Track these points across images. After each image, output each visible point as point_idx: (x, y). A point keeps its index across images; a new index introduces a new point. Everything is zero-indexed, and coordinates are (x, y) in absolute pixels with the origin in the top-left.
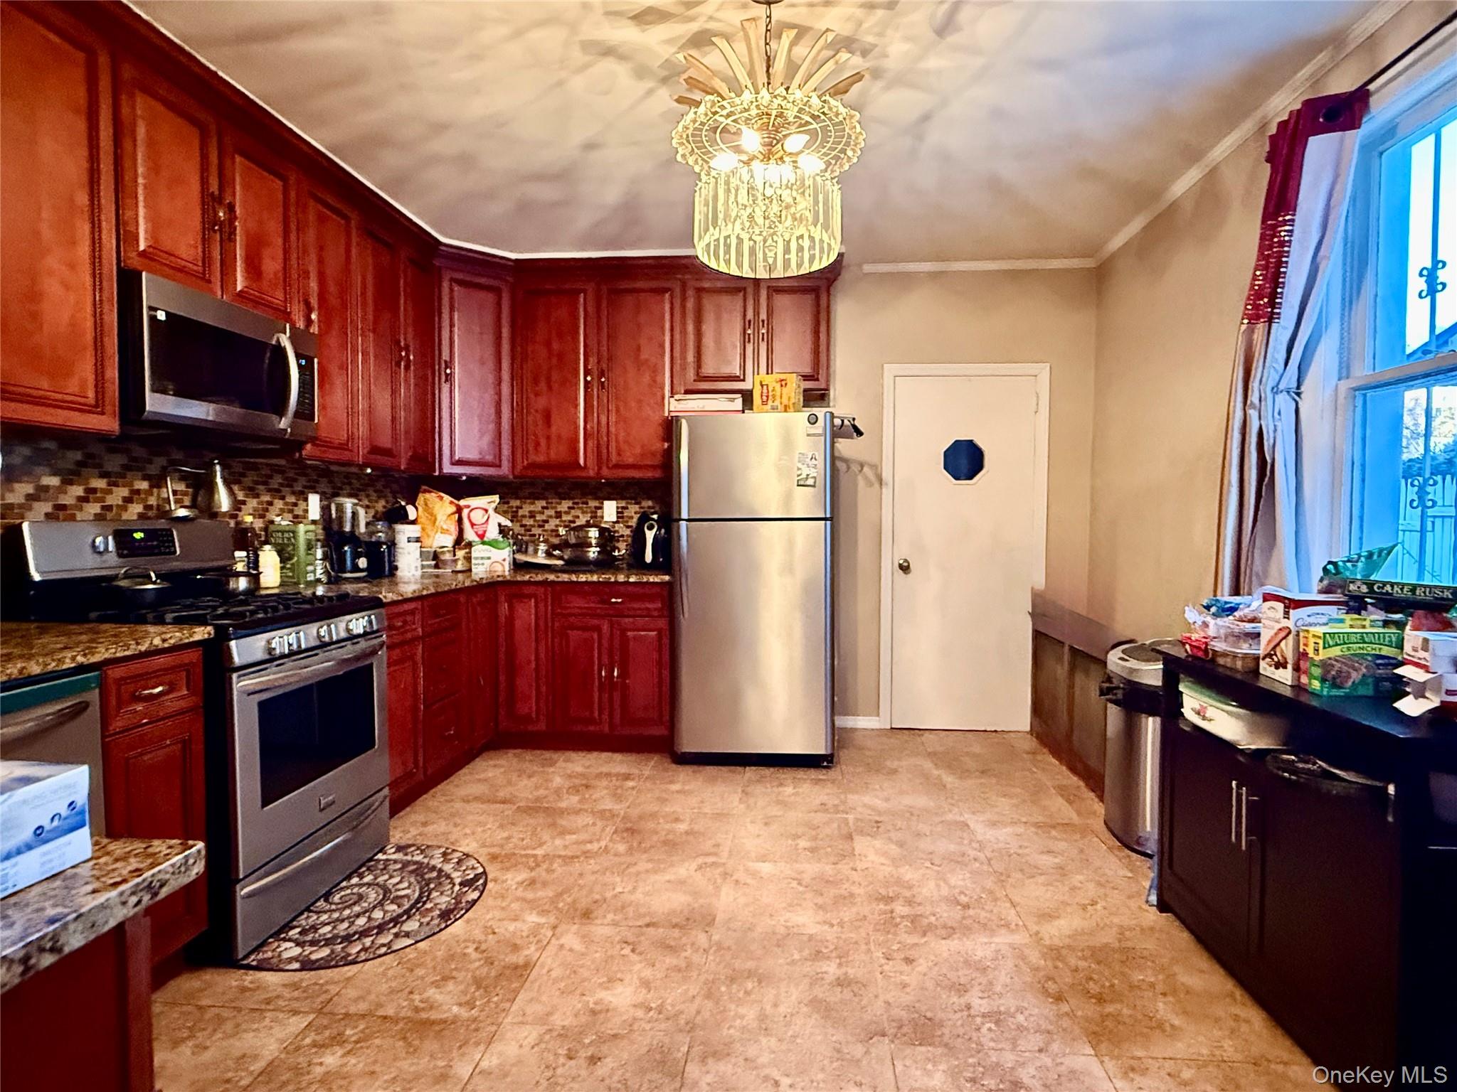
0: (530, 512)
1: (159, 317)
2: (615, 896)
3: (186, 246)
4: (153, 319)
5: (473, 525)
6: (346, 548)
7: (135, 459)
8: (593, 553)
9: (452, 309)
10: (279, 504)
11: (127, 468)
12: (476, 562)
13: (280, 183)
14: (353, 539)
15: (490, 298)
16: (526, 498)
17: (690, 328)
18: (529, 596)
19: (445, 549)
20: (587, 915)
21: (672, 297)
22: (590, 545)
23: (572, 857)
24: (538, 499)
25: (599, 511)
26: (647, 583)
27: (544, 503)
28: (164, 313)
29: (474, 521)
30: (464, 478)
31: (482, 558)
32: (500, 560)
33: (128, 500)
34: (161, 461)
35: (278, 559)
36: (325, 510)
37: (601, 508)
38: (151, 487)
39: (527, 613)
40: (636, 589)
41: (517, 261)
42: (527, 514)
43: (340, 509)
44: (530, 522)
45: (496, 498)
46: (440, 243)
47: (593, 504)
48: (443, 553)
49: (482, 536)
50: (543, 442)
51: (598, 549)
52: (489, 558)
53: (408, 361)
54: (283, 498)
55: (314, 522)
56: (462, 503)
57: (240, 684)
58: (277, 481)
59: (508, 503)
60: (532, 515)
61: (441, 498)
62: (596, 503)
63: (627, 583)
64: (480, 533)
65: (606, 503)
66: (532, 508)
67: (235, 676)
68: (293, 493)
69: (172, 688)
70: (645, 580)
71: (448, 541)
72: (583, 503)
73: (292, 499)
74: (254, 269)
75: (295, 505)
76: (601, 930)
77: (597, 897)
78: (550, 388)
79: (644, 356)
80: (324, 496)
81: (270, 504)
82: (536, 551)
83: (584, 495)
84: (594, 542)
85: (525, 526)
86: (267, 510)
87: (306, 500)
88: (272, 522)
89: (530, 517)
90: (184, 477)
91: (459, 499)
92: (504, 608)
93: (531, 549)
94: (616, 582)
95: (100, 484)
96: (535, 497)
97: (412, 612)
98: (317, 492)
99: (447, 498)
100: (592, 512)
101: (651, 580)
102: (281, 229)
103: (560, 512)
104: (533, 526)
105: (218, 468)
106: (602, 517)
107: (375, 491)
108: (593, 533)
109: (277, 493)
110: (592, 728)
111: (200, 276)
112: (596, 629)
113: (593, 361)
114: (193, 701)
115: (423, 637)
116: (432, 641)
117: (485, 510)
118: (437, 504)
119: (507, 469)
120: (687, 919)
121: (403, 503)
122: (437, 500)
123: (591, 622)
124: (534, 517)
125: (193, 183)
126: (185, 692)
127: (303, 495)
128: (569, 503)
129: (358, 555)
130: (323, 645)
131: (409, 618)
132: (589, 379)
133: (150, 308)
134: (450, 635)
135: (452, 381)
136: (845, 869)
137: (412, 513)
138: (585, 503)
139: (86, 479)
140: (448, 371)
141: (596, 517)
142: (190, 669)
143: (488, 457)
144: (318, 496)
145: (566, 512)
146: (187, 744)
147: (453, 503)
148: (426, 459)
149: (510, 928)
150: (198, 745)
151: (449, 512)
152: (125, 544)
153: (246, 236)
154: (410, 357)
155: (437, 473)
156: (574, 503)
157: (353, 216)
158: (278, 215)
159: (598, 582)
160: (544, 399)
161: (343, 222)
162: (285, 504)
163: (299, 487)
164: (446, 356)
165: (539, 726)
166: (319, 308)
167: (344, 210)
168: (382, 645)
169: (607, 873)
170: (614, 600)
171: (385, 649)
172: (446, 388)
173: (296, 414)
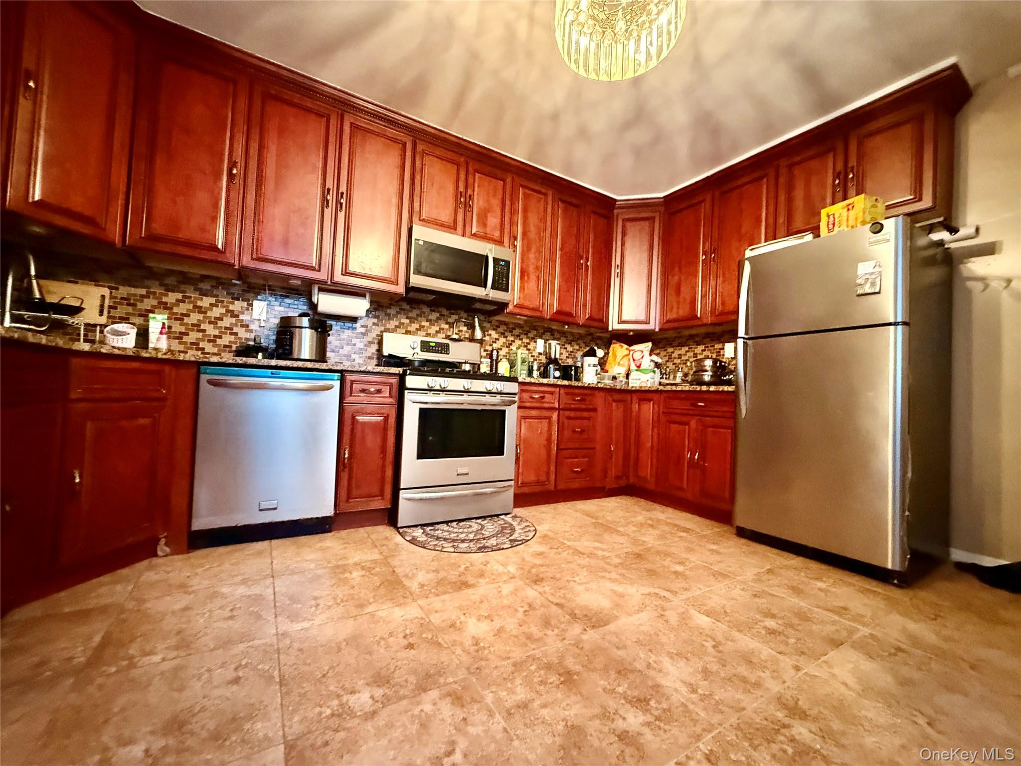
1: (420, 244)
2: (568, 581)
3: (446, 215)
4: (417, 244)
5: (634, 360)
6: (551, 366)
7: (444, 315)
8: (707, 377)
9: (624, 234)
10: (518, 342)
11: (438, 319)
12: (633, 381)
13: (502, 182)
14: (555, 361)
15: (646, 224)
16: (678, 346)
17: (782, 198)
18: (650, 400)
19: (621, 375)
20: (537, 580)
21: (767, 181)
22: (706, 371)
23: (581, 553)
24: (684, 346)
25: (722, 351)
26: (723, 391)
27: (686, 348)
28: (422, 242)
29: (635, 358)
30: (631, 333)
31: (636, 379)
32: (645, 380)
33: (437, 332)
34: (455, 317)
35: (509, 366)
36: (545, 347)
37: (723, 349)
38: (450, 327)
39: (648, 410)
40: (718, 397)
41: (664, 197)
42: (677, 356)
43: (550, 345)
44: (677, 361)
45: (650, 344)
46: (616, 200)
47: (717, 346)
48: (619, 377)
49: (639, 367)
50: (675, 306)
51: (711, 374)
52: (639, 379)
53: (587, 266)
54: (521, 339)
55: (540, 354)
56: (632, 348)
57: (408, 396)
58: (516, 332)
59: (666, 350)
60: (680, 356)
61: (622, 346)
62: (720, 346)
63: (708, 392)
64: (638, 365)
65: (727, 345)
66: (680, 352)
67: (406, 392)
68: (527, 338)
69: (379, 391)
70: (721, 390)
71: (622, 371)
72: (711, 346)
73: (526, 341)
74: (483, 222)
75: (529, 344)
76: (531, 593)
77: (558, 576)
78: (680, 270)
79: (743, 230)
80: (546, 340)
81: (514, 341)
82: (675, 377)
83: (712, 340)
84: (708, 368)
85: (675, 364)
86: (511, 344)
87: (536, 342)
88: (512, 350)
89: (679, 358)
90: (466, 325)
91: (630, 346)
92: (635, 407)
93: (672, 377)
94: (701, 391)
95: (427, 324)
96: (681, 345)
97: (552, 393)
98: (542, 339)
99: (625, 346)
100: (717, 352)
101: (726, 389)
102: (500, 204)
103: (696, 354)
104: (680, 364)
105: (476, 320)
106: (724, 355)
107: (584, 343)
108: (708, 363)
109: (518, 336)
110: (680, 494)
111: (451, 227)
112: (688, 424)
113: (708, 245)
114: (391, 400)
115: (559, 409)
116: (567, 413)
117: (642, 352)
118: (619, 350)
119: (654, 325)
120: (586, 616)
121: (596, 348)
122: (619, 348)
123: (684, 419)
124: (681, 358)
125: (451, 188)
126: (388, 395)
127: (533, 339)
128: (702, 347)
129: (555, 370)
130: (467, 391)
131: (547, 396)
132: (704, 257)
133: (416, 239)
134: (585, 414)
135: (621, 276)
136: (787, 662)
137: (600, 353)
138: (713, 346)
139: (421, 322)
140: (618, 271)
141: (720, 355)
142: (391, 385)
143: (642, 318)
144: (543, 341)
145: (700, 354)
146: (386, 418)
147: (627, 349)
148: (601, 321)
149: (495, 567)
150: (392, 421)
151: (624, 354)
152: (425, 347)
153: (479, 208)
154: (589, 264)
155: (610, 329)
156: (705, 347)
157: (550, 193)
158: (500, 197)
159: (689, 391)
160: (676, 278)
161: (543, 196)
162: (522, 343)
163: (531, 335)
164: (618, 262)
165: (651, 486)
166: (523, 239)
167: (543, 191)
168: (514, 402)
169: (585, 569)
170: (700, 404)
171: (516, 405)
172: (618, 280)
173: (493, 287)
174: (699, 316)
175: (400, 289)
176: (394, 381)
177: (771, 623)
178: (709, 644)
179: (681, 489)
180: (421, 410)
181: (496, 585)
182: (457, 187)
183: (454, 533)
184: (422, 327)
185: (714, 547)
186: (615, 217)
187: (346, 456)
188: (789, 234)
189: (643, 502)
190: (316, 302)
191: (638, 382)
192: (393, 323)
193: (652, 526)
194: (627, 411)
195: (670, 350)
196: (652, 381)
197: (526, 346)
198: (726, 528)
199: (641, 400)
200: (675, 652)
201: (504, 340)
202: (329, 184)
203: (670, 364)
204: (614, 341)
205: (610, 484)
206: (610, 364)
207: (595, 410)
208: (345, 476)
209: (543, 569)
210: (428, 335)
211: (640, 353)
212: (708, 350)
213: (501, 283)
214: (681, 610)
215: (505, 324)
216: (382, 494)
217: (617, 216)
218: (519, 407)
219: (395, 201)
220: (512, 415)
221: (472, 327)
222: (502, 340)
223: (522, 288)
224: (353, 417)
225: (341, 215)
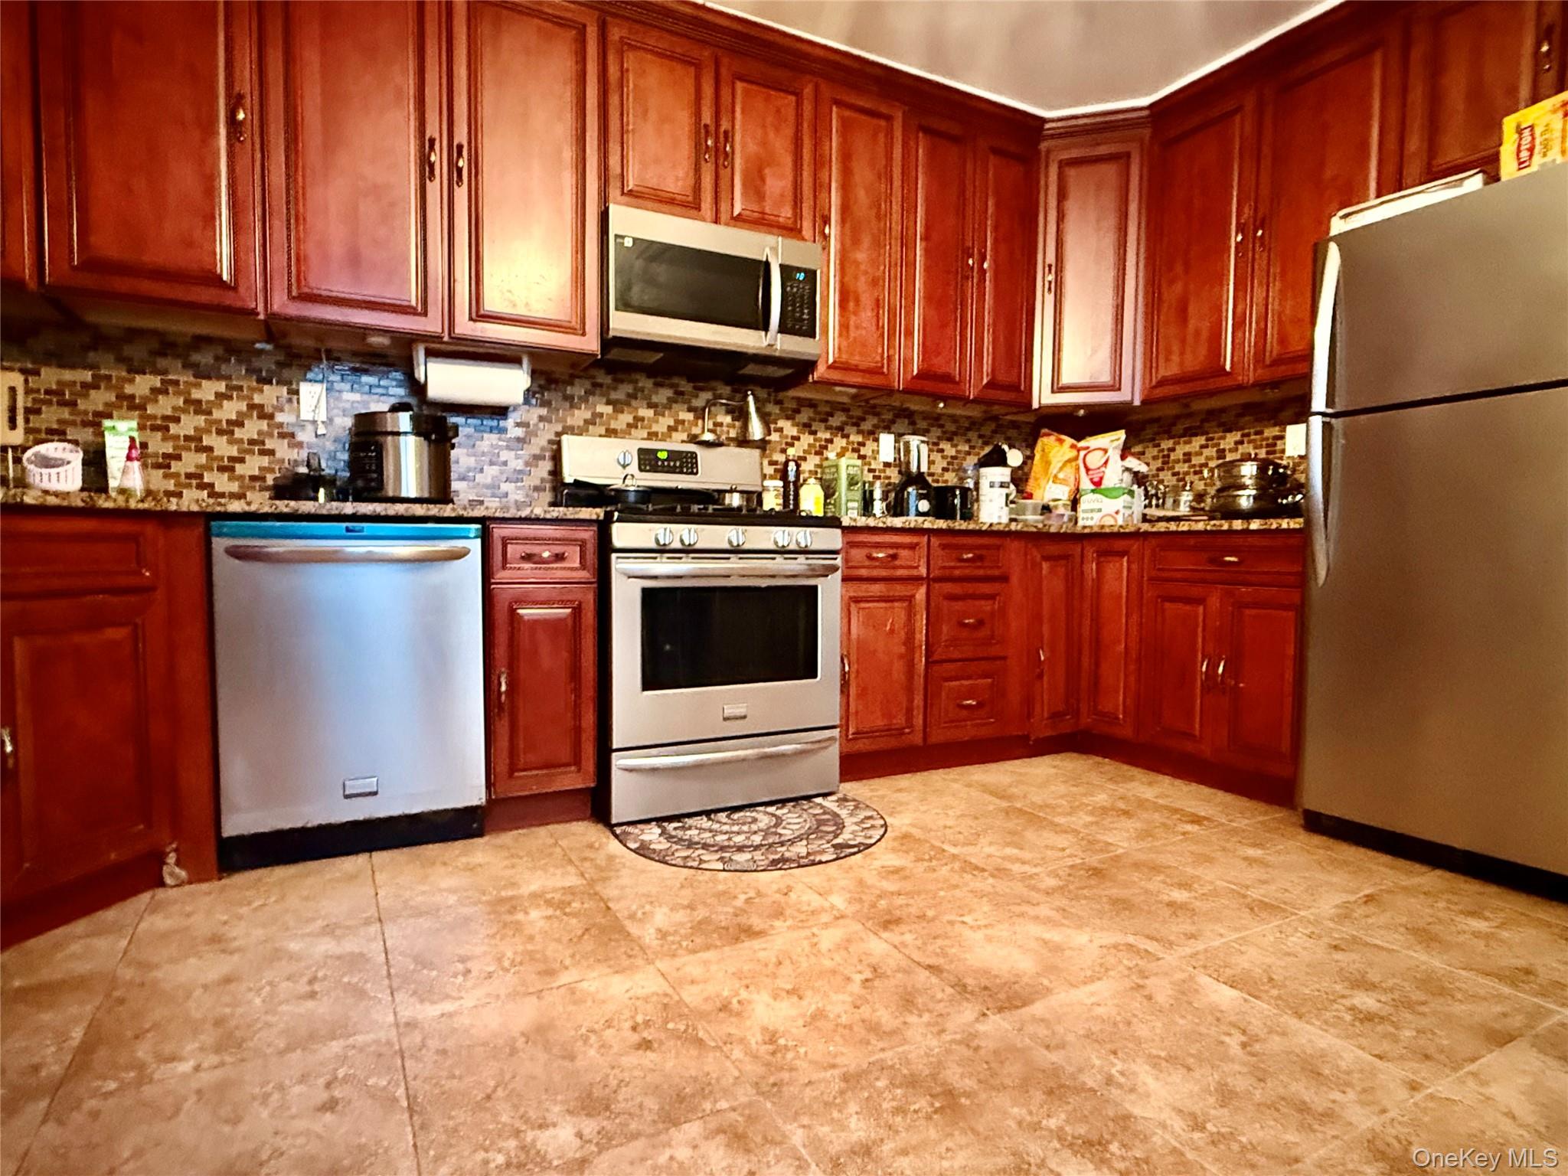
0: (1184, 454)
1: (626, 245)
2: (951, 923)
3: (676, 180)
4: (620, 246)
5: (1088, 470)
6: (910, 489)
7: (682, 393)
8: (1245, 500)
9: (1062, 196)
10: (840, 442)
11: (672, 401)
12: (1086, 515)
13: (793, 98)
14: (919, 480)
15: (1110, 171)
16: (1183, 436)
17: (1417, 91)
18: (1122, 554)
19: (1060, 503)
20: (889, 922)
21: (1384, 54)
22: (1244, 487)
23: (977, 868)
24: (1196, 435)
25: (1279, 442)
26: (1279, 531)
27: (1201, 440)
28: (631, 240)
29: (1091, 465)
30: (1082, 412)
31: (1092, 511)
32: (1112, 511)
33: (671, 429)
34: (705, 396)
35: (822, 494)
36: (897, 450)
37: (1282, 438)
38: (697, 418)
39: (1118, 575)
40: (1265, 542)
41: (1152, 106)
42: (1181, 457)
43: (907, 445)
44: (1181, 468)
45: (1121, 435)
46: (1042, 121)
47: (1270, 432)
48: (1056, 507)
49: (1097, 484)
50: (1176, 348)
51: (1254, 492)
52: (1100, 510)
53: (982, 272)
54: (847, 436)
55: (887, 465)
56: (1082, 444)
57: (619, 565)
58: (835, 421)
59: (1159, 445)
60: (1187, 458)
61: (1061, 441)
62: (1275, 431)
63: (1247, 532)
64: (1096, 479)
65: (1289, 430)
66: (1187, 448)
67: (614, 556)
68: (860, 432)
69: (559, 557)
70: (1274, 526)
71: (1063, 493)
72: (1256, 433)
73: (856, 438)
74: (755, 186)
75: (863, 444)
76: (878, 946)
77: (930, 913)
78: (1187, 271)
79: (1328, 173)
80: (899, 436)
81: (831, 441)
82: (1176, 503)
83: (1259, 420)
84: (1248, 482)
85: (1178, 474)
86: (826, 448)
87: (877, 440)
88: (827, 459)
89: (1185, 461)
90: (730, 411)
91: (1079, 440)
92: (1091, 569)
93: (1169, 501)
94: (1231, 532)
95: (647, 413)
96: (1190, 433)
97: (912, 547)
98: (889, 433)
99: (1069, 441)
100: (1268, 446)
101: (1284, 525)
102: (790, 146)
103: (1224, 450)
105: (751, 399)
106: (1283, 451)
107: (980, 436)
108: (1249, 470)
109: (840, 430)
110: (1189, 746)
111: (688, 205)
112: (1201, 601)
113: (1247, 211)
114: (584, 575)
115: (929, 580)
116: (948, 588)
117: (1105, 451)
118: (1056, 449)
119: (1131, 392)
120: (986, 988)
121: (1005, 447)
122: (1057, 444)
123: (1195, 591)
124: (1189, 461)
125: (683, 118)
126: (577, 564)
127: (873, 434)
128: (1236, 436)
129: (920, 497)
130: (737, 551)
131: (904, 553)
132: (1239, 238)
133: (617, 236)
134: (986, 588)
135: (1058, 289)
136: (1392, 1075)
137: (1015, 458)
138: (1260, 433)
139: (636, 409)
140: (1051, 277)
141: (1274, 452)
142: (583, 544)
143: (1105, 378)
144: (892, 437)
145: (1231, 450)
146: (577, 611)
147: (1073, 446)
148: (1015, 388)
149: (805, 898)
150: (589, 617)
151: (1066, 458)
152: (648, 460)
153: (747, 160)
154: (986, 265)
155: (1035, 405)
156: (1243, 435)
157: (899, 116)
158: (789, 131)
159: (1206, 532)
160: (1178, 287)
161: (883, 123)
162: (848, 443)
163: (867, 426)
164: (1051, 258)
165: (1127, 732)
166: (843, 221)
167: (884, 109)
168: (835, 569)
169: (985, 899)
170: (1228, 559)
171: (838, 575)
172: (1050, 299)
173: (783, 329)
174: (1228, 367)
175: (590, 343)
176: (588, 534)
177: (1366, 1001)
178: (1234, 1042)
179: (1189, 735)
180: (646, 592)
181: (808, 933)
182: (698, 114)
183: (722, 833)
184: (637, 419)
185: (1256, 853)
186: (1043, 154)
187: (503, 688)
188: (1431, 174)
189: (1109, 766)
190: (422, 380)
191: (1097, 516)
192: (580, 415)
193: (1126, 813)
194: (1074, 581)
195: (1166, 444)
196: (1128, 512)
197: (854, 450)
198: (1280, 814)
199: (1104, 554)
200: (1163, 1054)
201: (811, 439)
202: (432, 130)
203: (1167, 477)
204: (1045, 431)
205: (1042, 729)
206: (1036, 479)
207: (1004, 579)
208: (503, 727)
209: (900, 901)
210: (652, 436)
211: (1101, 453)
212: (1249, 442)
213: (799, 320)
214: (1179, 976)
215: (812, 404)
216: (577, 761)
217: (1048, 152)
218: (845, 579)
219: (568, 154)
220: (830, 595)
221: (741, 415)
222: (807, 439)
223: (844, 327)
224: (512, 612)
225: (461, 194)
